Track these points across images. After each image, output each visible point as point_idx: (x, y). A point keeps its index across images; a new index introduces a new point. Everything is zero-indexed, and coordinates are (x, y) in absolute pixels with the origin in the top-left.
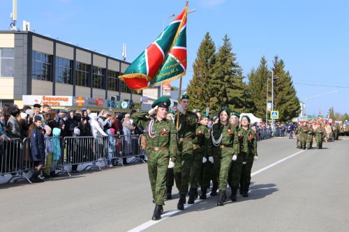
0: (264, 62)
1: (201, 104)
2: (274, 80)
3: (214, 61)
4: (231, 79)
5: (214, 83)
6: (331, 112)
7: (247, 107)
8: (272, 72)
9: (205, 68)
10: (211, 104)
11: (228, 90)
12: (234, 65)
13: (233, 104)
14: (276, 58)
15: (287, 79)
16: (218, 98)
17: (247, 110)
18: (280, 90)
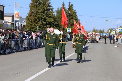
0: (64, 5)
1: (33, 25)
2: (69, 13)
3: (40, 4)
4: (48, 13)
5: (40, 15)
6: (94, 28)
7: (55, 27)
8: (68, 10)
9: (35, 7)
10: (38, 25)
11: (47, 18)
12: (49, 6)
13: (49, 25)
14: (70, 3)
15: (75, 13)
16: (42, 22)
17: (56, 28)
18: (72, 18)
